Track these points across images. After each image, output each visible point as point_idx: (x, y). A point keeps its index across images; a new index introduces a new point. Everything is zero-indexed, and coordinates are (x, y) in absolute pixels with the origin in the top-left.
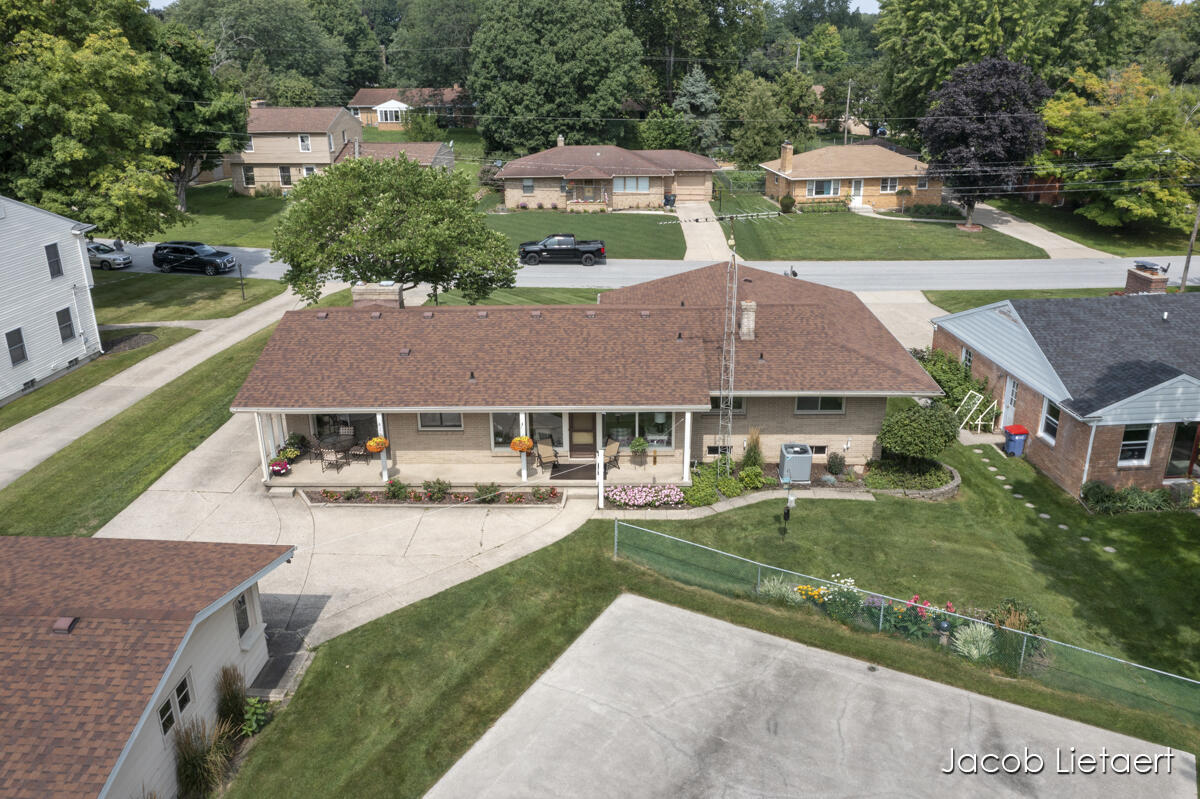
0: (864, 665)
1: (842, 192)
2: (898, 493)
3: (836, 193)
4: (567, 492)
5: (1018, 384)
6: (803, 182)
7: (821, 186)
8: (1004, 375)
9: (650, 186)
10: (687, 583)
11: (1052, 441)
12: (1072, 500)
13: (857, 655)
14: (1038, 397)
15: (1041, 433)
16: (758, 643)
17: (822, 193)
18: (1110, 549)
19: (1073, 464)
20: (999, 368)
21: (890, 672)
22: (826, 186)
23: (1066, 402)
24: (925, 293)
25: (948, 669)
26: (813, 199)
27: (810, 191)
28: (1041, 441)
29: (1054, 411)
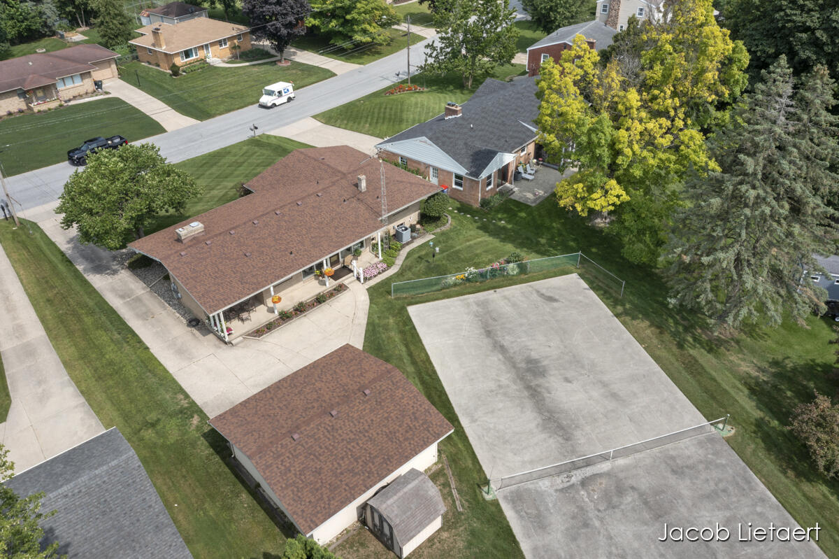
0: (492, 291)
1: (201, 54)
2: (438, 230)
3: (196, 55)
4: (346, 282)
5: (435, 169)
6: (177, 54)
7: (187, 54)
8: (428, 166)
9: (82, 79)
10: (423, 293)
11: (461, 189)
12: (477, 208)
13: (488, 289)
14: (449, 173)
15: (454, 186)
16: (461, 300)
17: (189, 57)
18: (503, 222)
19: (474, 195)
20: (425, 164)
21: (500, 289)
22: (190, 53)
23: (467, 174)
24: (315, 117)
25: (511, 281)
26: (186, 62)
27: (182, 57)
28: (455, 189)
29: (458, 177)
